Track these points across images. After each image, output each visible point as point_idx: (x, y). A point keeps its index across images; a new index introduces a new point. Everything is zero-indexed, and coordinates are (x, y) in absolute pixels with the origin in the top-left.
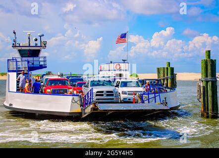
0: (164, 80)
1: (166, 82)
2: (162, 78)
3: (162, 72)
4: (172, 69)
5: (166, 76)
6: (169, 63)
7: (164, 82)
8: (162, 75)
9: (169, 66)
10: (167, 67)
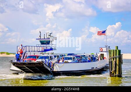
0: (113, 58)
1: (115, 60)
2: (112, 57)
3: (112, 53)
4: (120, 51)
5: (115, 56)
6: (117, 47)
7: (114, 60)
8: (112, 55)
9: (118, 49)
10: (116, 49)
